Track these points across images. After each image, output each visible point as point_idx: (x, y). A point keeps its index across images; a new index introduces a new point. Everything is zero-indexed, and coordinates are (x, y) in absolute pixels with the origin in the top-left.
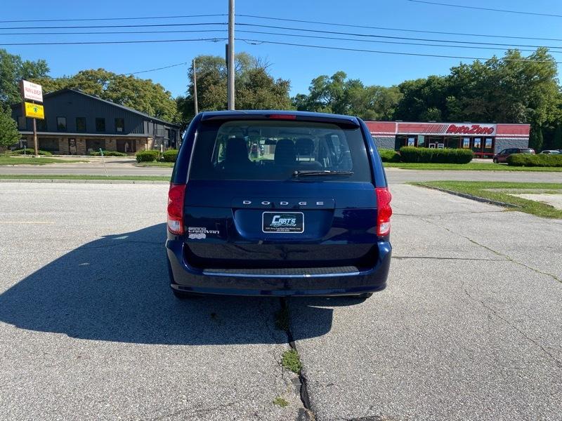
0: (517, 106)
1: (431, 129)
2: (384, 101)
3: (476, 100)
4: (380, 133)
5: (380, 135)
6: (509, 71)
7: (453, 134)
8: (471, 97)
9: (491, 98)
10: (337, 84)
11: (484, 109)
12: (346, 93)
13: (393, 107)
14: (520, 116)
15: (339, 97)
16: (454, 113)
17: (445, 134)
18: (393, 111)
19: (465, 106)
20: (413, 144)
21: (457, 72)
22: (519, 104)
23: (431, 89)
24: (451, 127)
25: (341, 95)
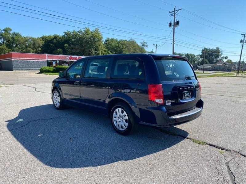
0: (92, 50)
1: (61, 58)
2: (34, 44)
3: (76, 47)
4: (39, 59)
5: (39, 60)
6: (87, 36)
7: (71, 60)
8: (74, 45)
9: (82, 46)
10: (7, 33)
11: (80, 50)
12: (13, 38)
13: (39, 47)
14: (93, 54)
15: (9, 40)
16: (68, 51)
17: (68, 60)
18: (40, 49)
19: (72, 49)
20: (55, 64)
21: (67, 34)
22: (92, 49)
23: (57, 40)
24: (70, 57)
25: (10, 39)
